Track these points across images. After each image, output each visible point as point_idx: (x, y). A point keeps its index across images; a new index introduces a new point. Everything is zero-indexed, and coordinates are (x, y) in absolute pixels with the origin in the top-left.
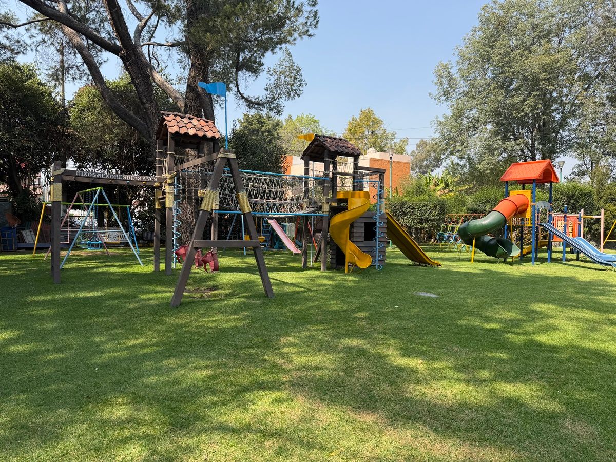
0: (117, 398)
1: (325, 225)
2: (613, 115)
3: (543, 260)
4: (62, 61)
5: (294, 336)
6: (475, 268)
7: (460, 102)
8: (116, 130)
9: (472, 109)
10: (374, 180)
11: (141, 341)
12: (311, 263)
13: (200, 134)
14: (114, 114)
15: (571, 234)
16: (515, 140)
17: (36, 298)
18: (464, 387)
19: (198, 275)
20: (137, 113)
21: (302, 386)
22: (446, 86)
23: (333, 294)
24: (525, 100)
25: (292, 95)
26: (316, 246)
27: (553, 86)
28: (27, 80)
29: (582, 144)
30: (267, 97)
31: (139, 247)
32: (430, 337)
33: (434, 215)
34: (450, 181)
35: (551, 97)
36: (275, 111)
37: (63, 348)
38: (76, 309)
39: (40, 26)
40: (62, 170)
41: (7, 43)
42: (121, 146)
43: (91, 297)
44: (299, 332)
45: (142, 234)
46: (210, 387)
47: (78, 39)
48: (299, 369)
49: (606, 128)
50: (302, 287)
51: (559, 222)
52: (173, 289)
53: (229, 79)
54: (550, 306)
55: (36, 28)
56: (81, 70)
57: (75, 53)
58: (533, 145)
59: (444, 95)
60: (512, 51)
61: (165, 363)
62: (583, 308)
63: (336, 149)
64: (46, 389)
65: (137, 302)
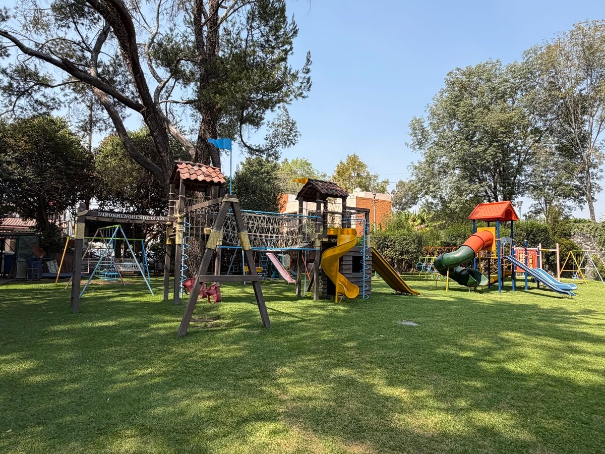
0: (126, 429)
1: (317, 258)
2: (561, 162)
3: (508, 289)
4: (91, 116)
5: (290, 366)
6: (450, 296)
7: (432, 150)
8: (134, 174)
9: (442, 156)
10: (360, 218)
11: (150, 370)
12: (305, 293)
13: (208, 179)
14: (134, 160)
15: (532, 265)
16: (480, 183)
17: (56, 328)
18: (443, 416)
19: (202, 305)
20: (153, 160)
21: (296, 417)
22: (420, 137)
23: (325, 324)
24: (486, 150)
25: (288, 143)
26: (308, 275)
27: (510, 138)
28: (59, 131)
29: (537, 187)
30: (266, 146)
31: (151, 276)
32: (412, 366)
33: (412, 248)
34: (425, 218)
35: (508, 147)
36: (273, 157)
37: (78, 378)
38: (92, 338)
39: (73, 86)
40: (86, 211)
41: (43, 100)
42: (139, 187)
43: (106, 327)
44: (294, 362)
45: (154, 264)
46: (212, 418)
47: (106, 98)
48: (294, 400)
49: (556, 173)
50: (296, 317)
51: (521, 255)
52: (180, 319)
53: (235, 130)
54: (517, 334)
55: (69, 88)
56: (107, 123)
57: (102, 109)
58: (495, 187)
59: (418, 144)
60: (474, 109)
61: (171, 393)
62: (546, 335)
63: (326, 191)
64: (60, 420)
65: (147, 331)
